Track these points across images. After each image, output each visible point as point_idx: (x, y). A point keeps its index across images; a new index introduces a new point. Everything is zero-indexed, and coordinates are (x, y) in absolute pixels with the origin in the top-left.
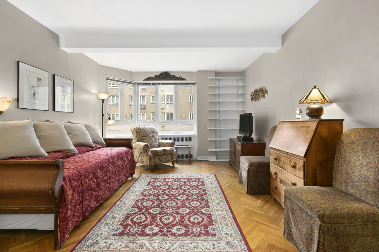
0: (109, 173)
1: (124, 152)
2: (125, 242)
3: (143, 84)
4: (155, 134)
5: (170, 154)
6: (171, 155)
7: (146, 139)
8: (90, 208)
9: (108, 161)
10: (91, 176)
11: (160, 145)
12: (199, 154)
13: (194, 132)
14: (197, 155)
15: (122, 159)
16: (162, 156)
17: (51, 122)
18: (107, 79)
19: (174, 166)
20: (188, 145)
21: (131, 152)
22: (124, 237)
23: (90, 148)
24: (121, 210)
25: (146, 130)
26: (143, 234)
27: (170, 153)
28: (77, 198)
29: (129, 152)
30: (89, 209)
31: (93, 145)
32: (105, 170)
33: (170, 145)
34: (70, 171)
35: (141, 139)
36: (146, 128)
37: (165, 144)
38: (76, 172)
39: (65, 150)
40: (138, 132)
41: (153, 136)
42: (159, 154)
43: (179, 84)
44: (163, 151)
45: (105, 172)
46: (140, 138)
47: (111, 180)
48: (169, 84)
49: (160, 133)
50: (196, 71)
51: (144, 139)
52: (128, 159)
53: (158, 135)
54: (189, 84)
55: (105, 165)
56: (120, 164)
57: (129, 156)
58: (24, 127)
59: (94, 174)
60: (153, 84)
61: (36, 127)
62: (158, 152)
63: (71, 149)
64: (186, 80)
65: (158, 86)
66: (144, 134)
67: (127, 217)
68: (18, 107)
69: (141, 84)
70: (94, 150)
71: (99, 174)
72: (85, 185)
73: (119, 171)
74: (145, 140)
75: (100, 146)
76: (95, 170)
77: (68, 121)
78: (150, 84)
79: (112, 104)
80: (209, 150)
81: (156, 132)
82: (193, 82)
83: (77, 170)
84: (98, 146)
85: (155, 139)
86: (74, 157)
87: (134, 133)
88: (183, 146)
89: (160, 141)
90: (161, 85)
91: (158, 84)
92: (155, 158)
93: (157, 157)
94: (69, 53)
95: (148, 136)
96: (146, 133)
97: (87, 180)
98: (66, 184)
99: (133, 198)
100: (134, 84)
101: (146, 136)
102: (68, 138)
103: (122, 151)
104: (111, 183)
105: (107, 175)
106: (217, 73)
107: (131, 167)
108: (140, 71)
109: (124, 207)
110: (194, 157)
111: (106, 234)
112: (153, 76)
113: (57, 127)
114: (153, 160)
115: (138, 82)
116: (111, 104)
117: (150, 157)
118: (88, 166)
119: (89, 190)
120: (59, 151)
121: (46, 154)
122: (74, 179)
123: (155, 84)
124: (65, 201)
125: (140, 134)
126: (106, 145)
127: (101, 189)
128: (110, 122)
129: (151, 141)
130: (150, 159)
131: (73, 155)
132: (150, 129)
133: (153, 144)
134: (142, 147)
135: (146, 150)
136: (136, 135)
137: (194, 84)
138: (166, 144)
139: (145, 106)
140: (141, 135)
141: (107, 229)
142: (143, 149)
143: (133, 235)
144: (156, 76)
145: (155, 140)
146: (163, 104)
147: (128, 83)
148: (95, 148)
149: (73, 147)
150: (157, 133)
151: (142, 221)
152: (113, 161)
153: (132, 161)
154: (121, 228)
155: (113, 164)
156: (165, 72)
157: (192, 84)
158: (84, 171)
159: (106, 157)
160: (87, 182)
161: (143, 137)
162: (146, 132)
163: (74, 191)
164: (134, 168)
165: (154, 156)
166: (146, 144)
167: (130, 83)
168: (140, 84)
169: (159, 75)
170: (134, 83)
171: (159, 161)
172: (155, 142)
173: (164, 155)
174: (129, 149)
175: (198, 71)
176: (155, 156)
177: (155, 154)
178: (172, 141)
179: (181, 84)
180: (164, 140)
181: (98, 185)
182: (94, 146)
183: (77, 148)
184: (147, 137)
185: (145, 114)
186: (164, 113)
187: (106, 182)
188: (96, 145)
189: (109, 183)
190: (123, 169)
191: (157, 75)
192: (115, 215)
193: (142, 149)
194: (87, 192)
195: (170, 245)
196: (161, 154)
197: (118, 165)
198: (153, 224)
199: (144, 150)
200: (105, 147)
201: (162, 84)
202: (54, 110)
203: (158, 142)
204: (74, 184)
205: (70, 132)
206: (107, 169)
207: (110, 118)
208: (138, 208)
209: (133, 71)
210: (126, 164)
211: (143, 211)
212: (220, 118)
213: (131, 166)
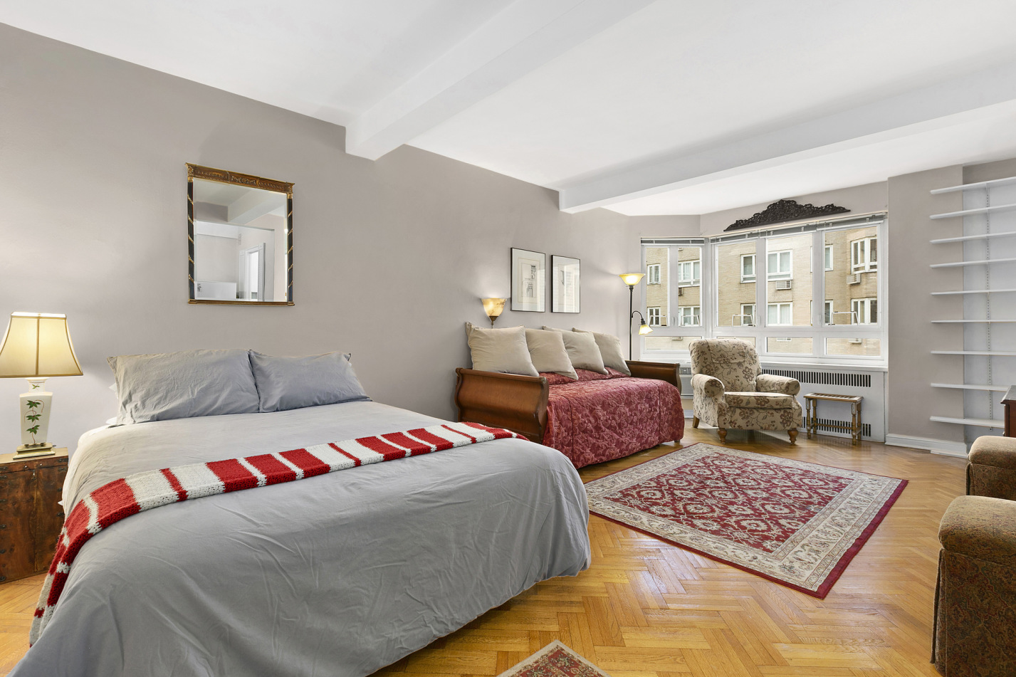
0: (620, 417)
1: (655, 387)
2: (616, 508)
3: (723, 239)
4: (748, 358)
5: (780, 409)
6: (782, 412)
7: (721, 370)
8: (585, 458)
9: (618, 396)
10: (587, 412)
11: (760, 386)
12: (894, 427)
13: (876, 359)
14: (887, 428)
15: (650, 399)
16: (755, 411)
17: (548, 329)
18: (642, 242)
19: (796, 443)
20: (851, 397)
21: (675, 391)
22: (618, 504)
23: (599, 375)
24: (631, 478)
25: (722, 347)
26: (646, 509)
27: (778, 407)
28: (564, 435)
29: (668, 391)
30: (582, 458)
31: (605, 370)
32: (612, 409)
33: (783, 387)
34: (558, 398)
35: (708, 367)
36: (724, 344)
37: (771, 385)
38: (566, 400)
39: (561, 372)
40: (702, 352)
41: (739, 364)
42: (743, 404)
43: (827, 225)
44: (757, 400)
45: (611, 413)
46: (706, 367)
47: (621, 429)
48: (798, 229)
49: (764, 359)
50: (886, 179)
51: (717, 369)
52: (665, 403)
53: (755, 362)
54: (863, 220)
55: (610, 401)
56: (643, 407)
57: (670, 399)
58: (515, 336)
59: (592, 411)
60: (751, 235)
61: (528, 337)
62: (742, 401)
63: (569, 371)
64: (849, 211)
65: (765, 239)
66: (716, 357)
67: (634, 488)
68: (511, 310)
69: (720, 240)
70: (605, 379)
71: (600, 412)
72: (576, 421)
73: (641, 420)
74: (719, 372)
75: (617, 374)
76: (593, 405)
77: (571, 328)
78: (743, 236)
79: (692, 283)
80: (933, 418)
81: (751, 356)
82: (877, 213)
83: (567, 398)
84: (614, 373)
85: (747, 370)
86: (572, 384)
87: (693, 354)
88: (834, 396)
89: (761, 377)
90: (773, 234)
91: (763, 234)
92: (734, 412)
93: (738, 411)
94: (574, 214)
95: (727, 362)
96: (722, 356)
97: (580, 415)
98: (552, 411)
99: (658, 470)
100: (702, 242)
101: (722, 362)
102: (567, 355)
103: (651, 386)
104: (622, 434)
105: (614, 419)
106: (970, 172)
107: (674, 422)
108: (715, 211)
109: (635, 477)
110: (877, 432)
111: (597, 494)
112: (748, 216)
113: (553, 338)
114: (727, 417)
115: (711, 236)
116: (690, 283)
117: (719, 408)
118: (583, 396)
119: (584, 432)
120: (553, 373)
121: (538, 374)
122: (561, 408)
123: (757, 234)
124: (549, 432)
125: (706, 356)
126: (630, 374)
127: (603, 437)
128: (645, 330)
129: (733, 374)
130: (721, 413)
131: (572, 381)
132: (734, 347)
133: (738, 383)
134: (704, 384)
135: (713, 392)
136: (698, 358)
137: (881, 217)
138: (773, 385)
139: (788, 282)
140: (709, 360)
141: (601, 490)
142: (705, 389)
143: (631, 506)
144: (756, 216)
145: (748, 374)
146: (856, 269)
147: (688, 242)
148: (609, 376)
149: (571, 370)
150: (753, 359)
151: (654, 497)
152: (627, 399)
153: (675, 410)
154: (619, 495)
155: (628, 404)
156: (782, 201)
157: (873, 218)
158: (577, 402)
159: (615, 390)
160: (579, 419)
161: (713, 363)
162: (722, 352)
163: (560, 423)
164: (680, 424)
165: (730, 407)
166: (713, 378)
167: (694, 242)
168: (717, 240)
169: (764, 212)
170: (703, 239)
171: (745, 421)
172: (745, 377)
173: (761, 411)
174: (670, 385)
175: (889, 178)
176: (732, 409)
177: (734, 403)
178: (791, 378)
179: (834, 224)
180: (773, 376)
181: (598, 428)
182: (607, 372)
183: (579, 372)
184: (723, 365)
185: (791, 304)
186: (859, 301)
187: (612, 430)
188: (610, 371)
189: (620, 435)
190: (651, 419)
191: (759, 214)
192: (619, 481)
193: (703, 388)
194: (580, 433)
195: (678, 532)
196: (749, 406)
197: (639, 408)
198: (668, 506)
199: (708, 392)
200: (627, 376)
201: (774, 231)
202: (552, 311)
203: (755, 379)
204: (562, 414)
205: (570, 345)
206: (616, 409)
207: (643, 323)
208: (658, 483)
209: (700, 214)
210: (660, 413)
211: (663, 488)
212: (989, 318)
213: (672, 418)
